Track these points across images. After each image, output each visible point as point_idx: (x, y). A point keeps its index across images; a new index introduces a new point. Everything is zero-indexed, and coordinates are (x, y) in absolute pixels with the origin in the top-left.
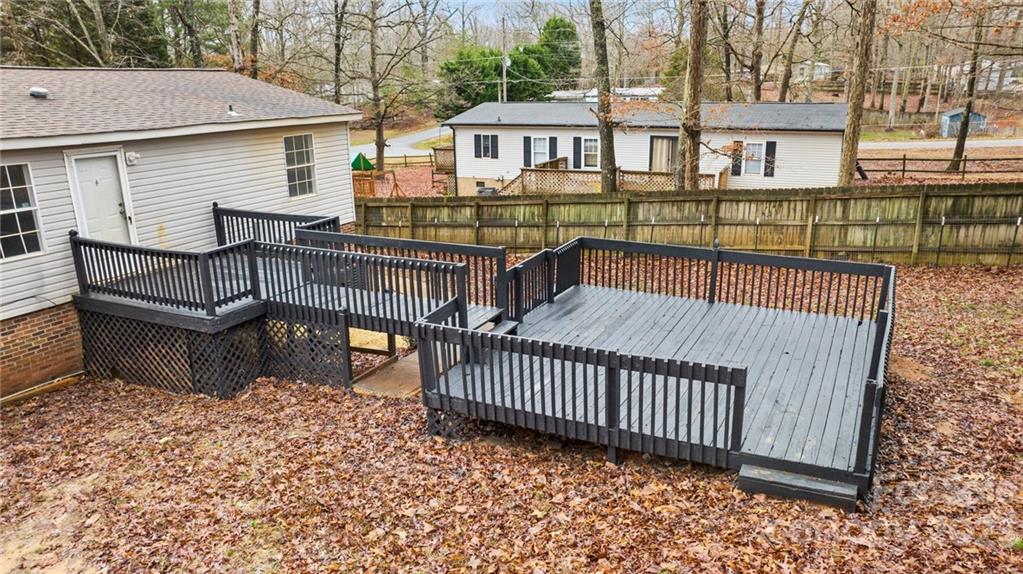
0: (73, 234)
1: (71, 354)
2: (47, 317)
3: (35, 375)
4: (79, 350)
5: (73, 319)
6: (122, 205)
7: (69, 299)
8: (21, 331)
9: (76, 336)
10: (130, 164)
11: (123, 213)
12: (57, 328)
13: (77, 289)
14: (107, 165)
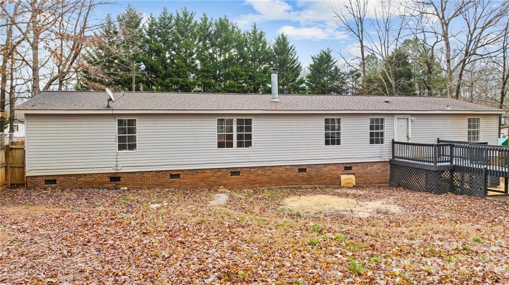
0: (393, 140)
1: (386, 178)
2: (382, 164)
3: (376, 181)
4: (388, 177)
5: (388, 167)
6: (408, 134)
7: (389, 160)
8: (375, 167)
9: (389, 173)
10: (412, 121)
11: (408, 137)
12: (384, 168)
13: (391, 158)
14: (405, 121)
